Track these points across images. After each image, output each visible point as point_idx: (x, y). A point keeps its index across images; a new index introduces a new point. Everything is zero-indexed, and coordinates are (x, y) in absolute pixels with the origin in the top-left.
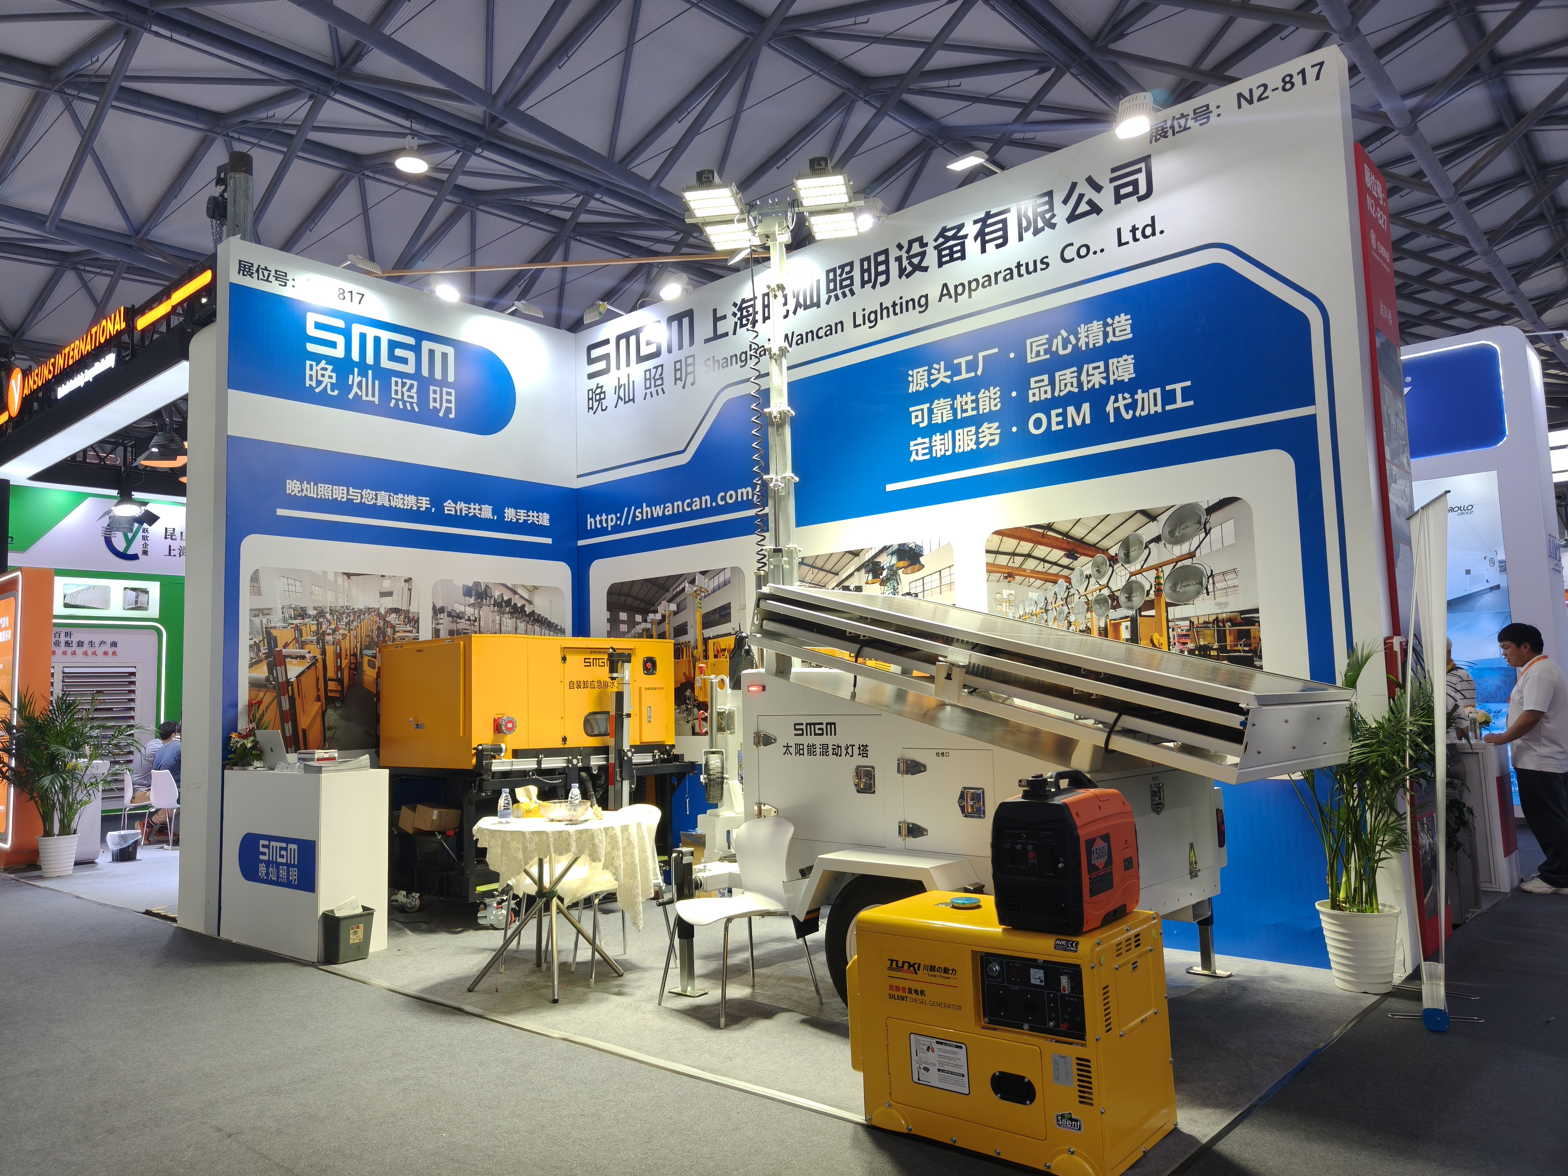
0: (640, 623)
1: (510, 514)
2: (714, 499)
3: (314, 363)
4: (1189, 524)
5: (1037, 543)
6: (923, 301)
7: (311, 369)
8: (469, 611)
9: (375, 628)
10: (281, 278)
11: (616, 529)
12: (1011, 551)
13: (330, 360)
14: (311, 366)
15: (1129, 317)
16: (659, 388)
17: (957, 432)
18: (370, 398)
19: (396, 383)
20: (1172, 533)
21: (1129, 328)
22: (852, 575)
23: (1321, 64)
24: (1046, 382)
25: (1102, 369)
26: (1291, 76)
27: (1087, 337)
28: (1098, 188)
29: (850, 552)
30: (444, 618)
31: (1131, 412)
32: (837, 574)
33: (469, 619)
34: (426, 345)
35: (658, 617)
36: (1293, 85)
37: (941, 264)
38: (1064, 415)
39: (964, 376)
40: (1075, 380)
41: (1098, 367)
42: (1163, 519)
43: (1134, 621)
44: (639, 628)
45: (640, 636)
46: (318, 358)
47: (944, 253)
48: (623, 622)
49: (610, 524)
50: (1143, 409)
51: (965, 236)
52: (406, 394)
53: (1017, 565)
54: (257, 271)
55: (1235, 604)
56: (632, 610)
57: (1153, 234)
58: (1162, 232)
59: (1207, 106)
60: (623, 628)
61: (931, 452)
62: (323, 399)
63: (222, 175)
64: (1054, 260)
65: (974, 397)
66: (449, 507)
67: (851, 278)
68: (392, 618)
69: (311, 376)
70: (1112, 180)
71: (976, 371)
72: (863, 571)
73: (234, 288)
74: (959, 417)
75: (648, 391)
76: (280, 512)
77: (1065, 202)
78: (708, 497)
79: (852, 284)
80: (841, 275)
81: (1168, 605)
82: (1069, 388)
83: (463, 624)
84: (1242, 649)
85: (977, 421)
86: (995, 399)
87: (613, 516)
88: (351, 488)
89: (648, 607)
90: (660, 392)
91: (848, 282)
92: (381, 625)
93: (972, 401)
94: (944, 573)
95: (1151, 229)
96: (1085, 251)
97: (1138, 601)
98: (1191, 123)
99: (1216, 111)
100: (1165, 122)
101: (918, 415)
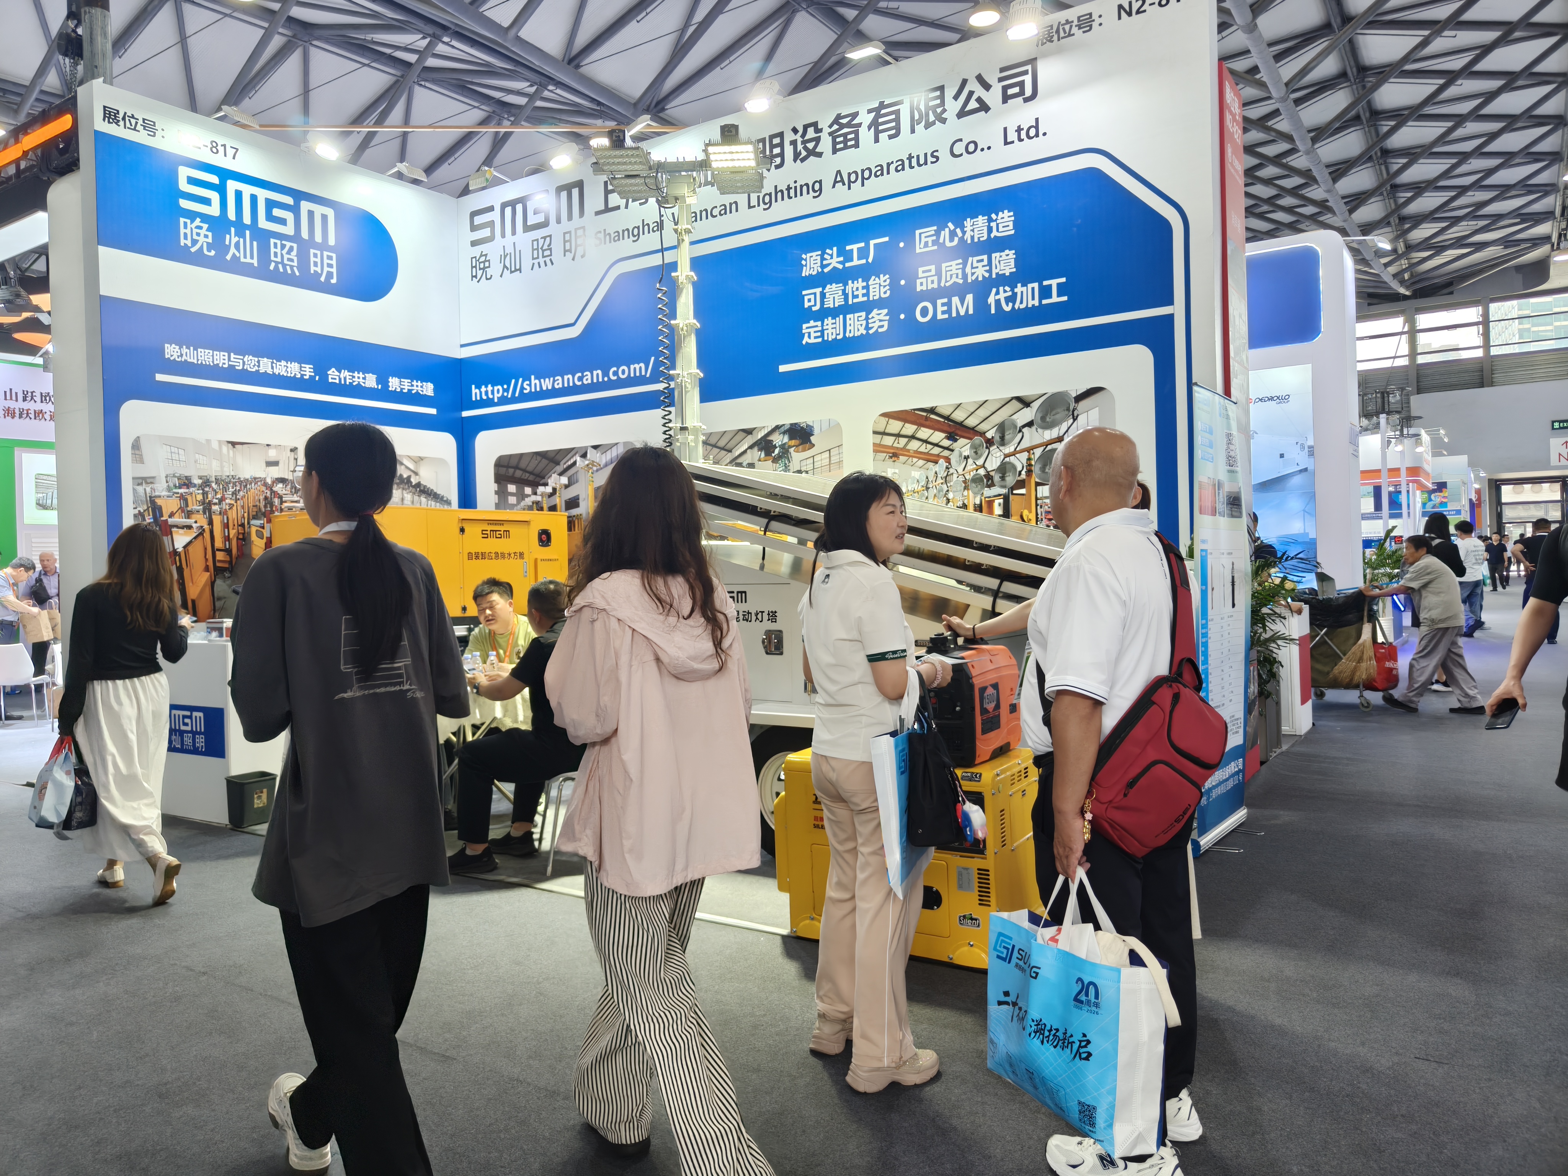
0: (529, 496)
1: (394, 383)
2: (606, 373)
3: (188, 221)
4: (1059, 410)
5: (921, 425)
6: (817, 187)
7: (186, 227)
9: (262, 498)
10: (149, 126)
11: (503, 401)
12: (896, 432)
13: (205, 218)
14: (185, 224)
15: (1012, 214)
16: (547, 259)
17: (848, 316)
18: (248, 260)
19: (275, 244)
20: (1043, 419)
21: (1011, 224)
22: (745, 452)
24: (933, 272)
25: (985, 262)
27: (973, 230)
28: (987, 87)
29: (744, 431)
31: (1011, 304)
32: (730, 451)
34: (305, 206)
35: (549, 489)
37: (835, 151)
38: (949, 304)
39: (856, 262)
40: (960, 272)
41: (982, 260)
42: (1036, 405)
43: (1006, 499)
44: (528, 501)
45: (530, 508)
46: (192, 215)
47: (838, 140)
48: (512, 494)
49: (496, 395)
50: (1021, 302)
51: (860, 125)
52: (286, 257)
53: (901, 445)
54: (124, 119)
56: (521, 482)
57: (1037, 135)
58: (1045, 134)
59: (1090, 14)
60: (512, 500)
61: (822, 336)
62: (197, 259)
63: (74, 6)
64: (944, 154)
65: (865, 284)
66: (333, 375)
68: (279, 488)
69: (185, 234)
70: (1001, 80)
71: (867, 258)
72: (756, 449)
73: (99, 136)
74: (850, 302)
75: (536, 262)
76: (160, 377)
77: (956, 97)
78: (599, 372)
81: (1038, 484)
82: (954, 279)
85: (867, 307)
86: (885, 286)
87: (500, 387)
88: (232, 355)
89: (537, 480)
90: (549, 263)
92: (268, 494)
93: (863, 288)
94: (833, 452)
95: (1035, 130)
96: (973, 147)
97: (1010, 480)
98: (1075, 30)
99: (1098, 21)
100: (1052, 26)
101: (810, 298)
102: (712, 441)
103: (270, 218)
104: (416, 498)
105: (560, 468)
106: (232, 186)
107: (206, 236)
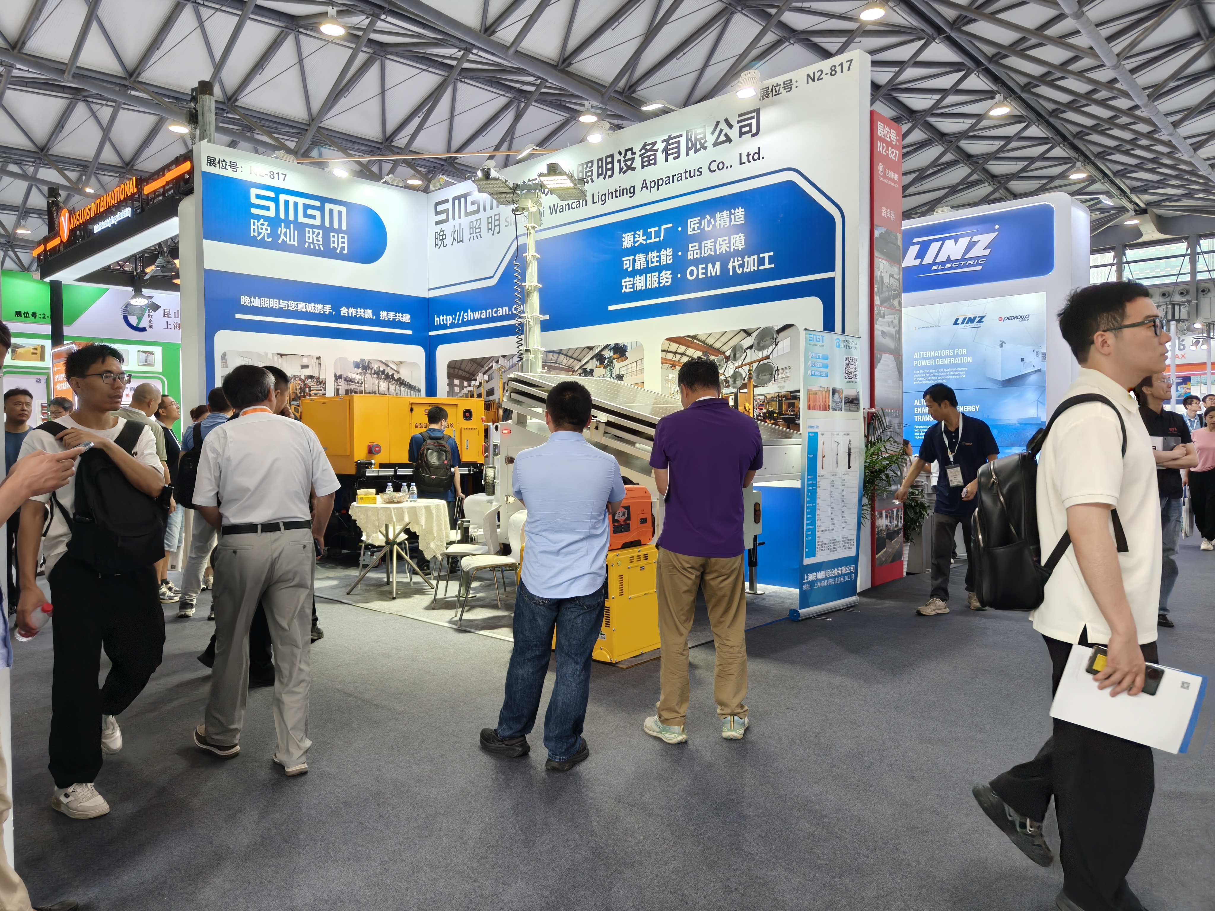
0: (466, 387)
1: (384, 315)
2: (510, 309)
3: (256, 221)
4: (767, 339)
5: (688, 346)
6: (632, 190)
7: (254, 225)
8: (358, 378)
9: (298, 388)
10: (234, 166)
11: (453, 326)
12: (674, 351)
13: (266, 218)
14: (254, 223)
15: (743, 210)
16: (478, 234)
17: (648, 275)
18: (292, 242)
19: (309, 232)
20: (758, 344)
21: (743, 216)
22: (588, 362)
23: (851, 61)
24: (697, 247)
25: (727, 242)
26: (835, 66)
27: (720, 220)
28: (730, 126)
29: (588, 348)
30: (341, 381)
31: (741, 269)
32: (580, 361)
33: (358, 383)
35: (477, 383)
36: (836, 72)
37: (643, 167)
38: (706, 268)
39: (653, 240)
40: (712, 247)
41: (725, 240)
42: (754, 335)
43: (736, 395)
44: (466, 390)
45: (466, 396)
46: (258, 217)
47: (645, 160)
48: (457, 386)
49: (448, 322)
50: (747, 268)
51: (657, 150)
52: (315, 239)
53: (677, 359)
54: (219, 163)
55: (789, 387)
56: (462, 378)
57: (759, 159)
58: (763, 158)
59: (791, 80)
60: (457, 389)
61: (633, 287)
63: (194, 94)
64: (705, 170)
65: (658, 254)
66: (344, 311)
67: (592, 171)
68: (309, 382)
69: (254, 229)
70: (739, 122)
71: (660, 238)
72: (594, 359)
73: (204, 173)
74: (650, 266)
75: (472, 236)
76: (238, 316)
77: (713, 133)
78: (507, 308)
79: (592, 175)
80: (586, 169)
81: (754, 386)
82: (709, 252)
83: (354, 386)
84: (790, 414)
85: (659, 269)
86: (669, 256)
87: (450, 317)
88: (281, 301)
89: (471, 378)
90: (479, 237)
91: (590, 174)
92: (302, 386)
93: (657, 257)
94: (639, 363)
95: (756, 156)
96: (722, 166)
97: (739, 383)
98: (782, 90)
99: (795, 84)
100: (768, 88)
101: (627, 263)
102: (570, 354)
103: (306, 215)
104: (397, 388)
105: (483, 370)
106: (283, 197)
107: (267, 230)
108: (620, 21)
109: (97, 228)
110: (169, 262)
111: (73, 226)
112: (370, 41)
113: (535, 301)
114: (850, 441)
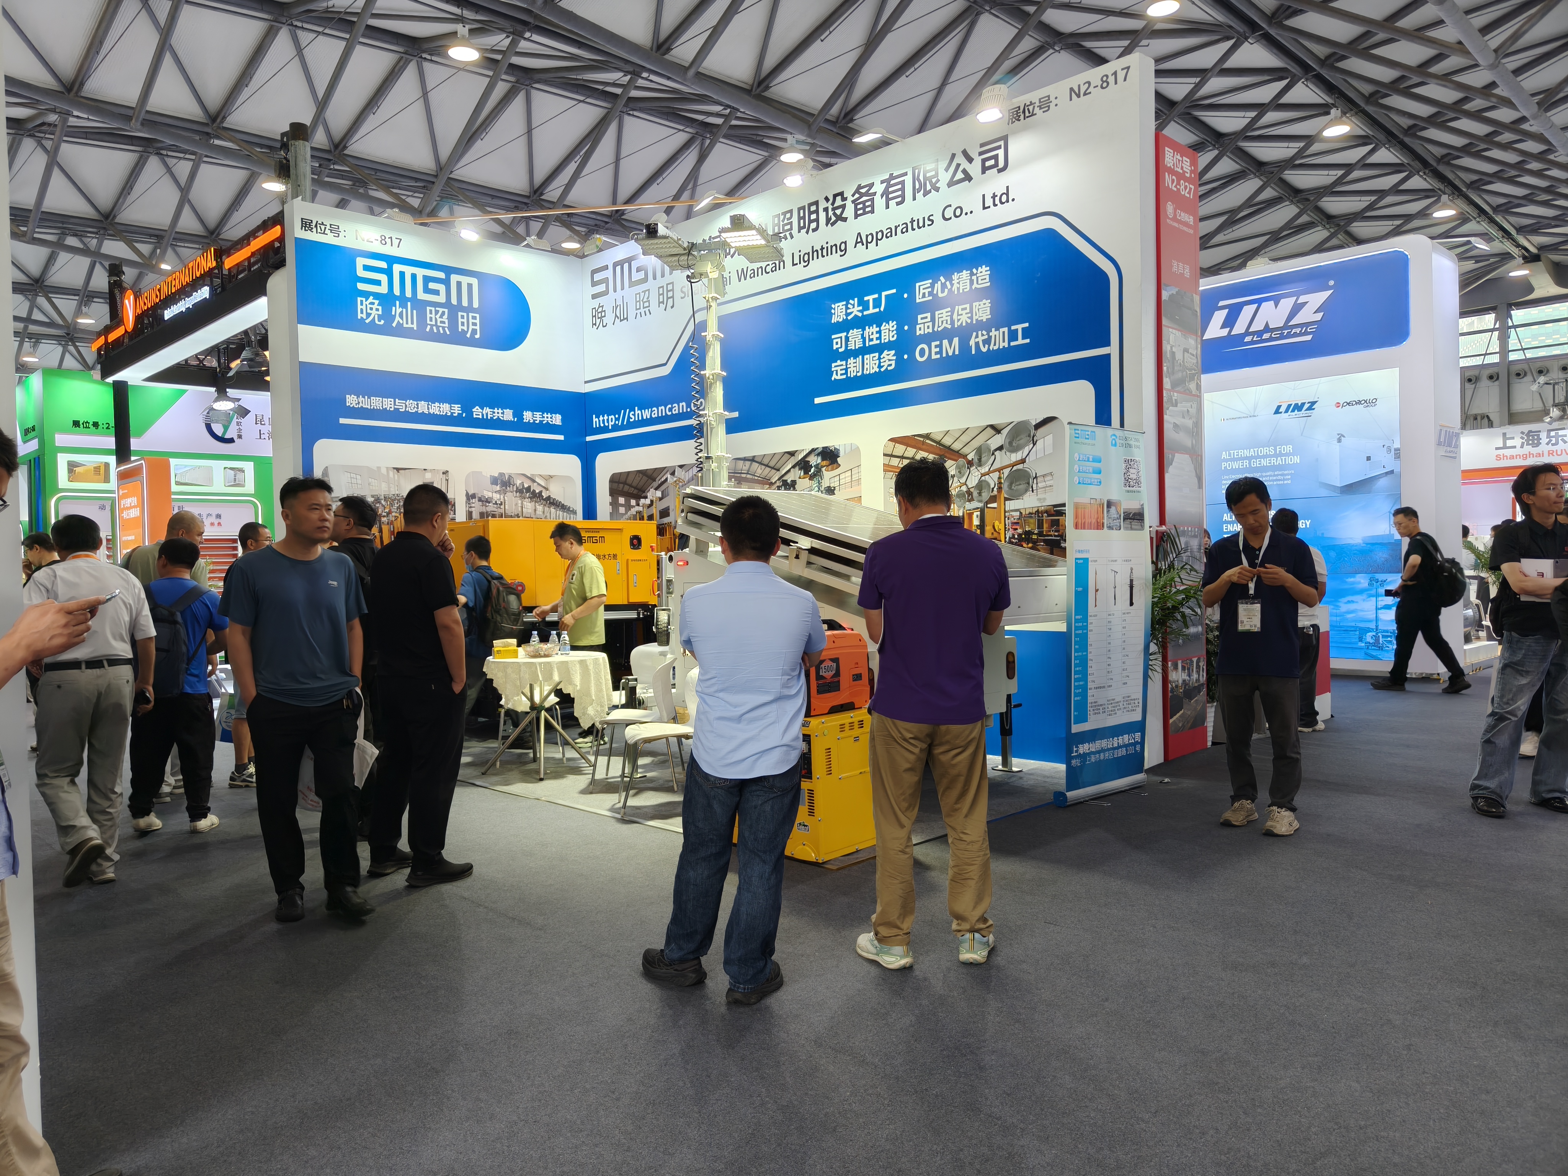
0: (633, 507)
1: (528, 416)
2: (688, 406)
3: (364, 299)
4: (1022, 436)
5: (919, 449)
6: (843, 247)
7: (362, 304)
8: (496, 497)
10: (335, 230)
11: (616, 428)
12: (901, 455)
13: (377, 296)
14: (362, 301)
15: (988, 268)
16: (647, 310)
17: (866, 357)
18: (409, 325)
20: (1010, 443)
21: (987, 277)
22: (789, 471)
23: (1128, 68)
24: (929, 319)
25: (968, 311)
26: (1107, 76)
27: (959, 283)
28: (970, 160)
29: (788, 453)
30: (475, 503)
31: (987, 346)
32: (778, 470)
33: (496, 503)
34: (454, 278)
35: (648, 502)
36: (1108, 84)
37: (857, 216)
38: (940, 346)
39: (872, 311)
40: (949, 318)
41: (966, 309)
43: (982, 511)
44: (633, 511)
45: (634, 518)
46: (366, 294)
47: (859, 207)
48: (622, 505)
49: (611, 423)
50: (995, 345)
51: (875, 194)
52: (439, 320)
54: (316, 226)
55: (1051, 500)
56: (628, 496)
57: (1007, 201)
58: (1013, 200)
59: (1049, 96)
60: (622, 510)
61: (846, 373)
62: (371, 328)
63: (285, 139)
64: (938, 218)
65: (878, 329)
66: (477, 412)
67: (791, 224)
69: (362, 310)
70: (981, 154)
71: (880, 307)
72: (797, 468)
74: (867, 345)
75: (638, 312)
76: (342, 421)
77: (947, 170)
78: (684, 404)
79: (791, 229)
80: (783, 221)
81: (1006, 499)
82: (945, 325)
83: (491, 508)
84: (1053, 535)
85: (880, 349)
86: (893, 331)
87: (613, 417)
88: (397, 400)
89: (639, 494)
90: (648, 313)
91: (788, 227)
93: (877, 332)
94: (855, 471)
95: (1005, 197)
96: (959, 212)
97: (986, 496)
98: (1037, 110)
99: (1054, 102)
100: (1019, 107)
101: (838, 342)
102: (766, 461)
103: (427, 290)
104: (547, 509)
105: (655, 484)
106: (397, 268)
107: (377, 310)
108: (831, 29)
109: (168, 314)
110: (257, 355)
111: (139, 311)
112: (512, 66)
113: (718, 393)
114: (1132, 569)
